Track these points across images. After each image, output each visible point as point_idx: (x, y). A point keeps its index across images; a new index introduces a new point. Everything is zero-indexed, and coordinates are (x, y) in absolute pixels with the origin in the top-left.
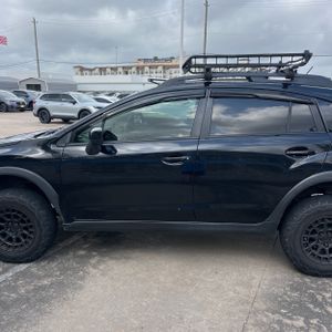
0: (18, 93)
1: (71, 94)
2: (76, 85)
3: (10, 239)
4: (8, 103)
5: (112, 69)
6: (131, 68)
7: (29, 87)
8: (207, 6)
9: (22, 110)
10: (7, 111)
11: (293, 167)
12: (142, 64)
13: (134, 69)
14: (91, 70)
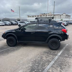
0: (16, 22)
1: (25, 22)
2: (27, 20)
3: (11, 43)
4: (14, 24)
5: (35, 16)
6: (39, 16)
7: (18, 20)
8: (54, 2)
9: (16, 25)
10: (13, 25)
11: (49, 34)
12: (41, 15)
13: (40, 16)
14: (31, 16)
